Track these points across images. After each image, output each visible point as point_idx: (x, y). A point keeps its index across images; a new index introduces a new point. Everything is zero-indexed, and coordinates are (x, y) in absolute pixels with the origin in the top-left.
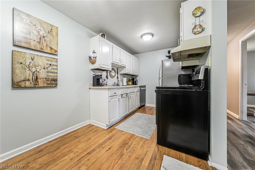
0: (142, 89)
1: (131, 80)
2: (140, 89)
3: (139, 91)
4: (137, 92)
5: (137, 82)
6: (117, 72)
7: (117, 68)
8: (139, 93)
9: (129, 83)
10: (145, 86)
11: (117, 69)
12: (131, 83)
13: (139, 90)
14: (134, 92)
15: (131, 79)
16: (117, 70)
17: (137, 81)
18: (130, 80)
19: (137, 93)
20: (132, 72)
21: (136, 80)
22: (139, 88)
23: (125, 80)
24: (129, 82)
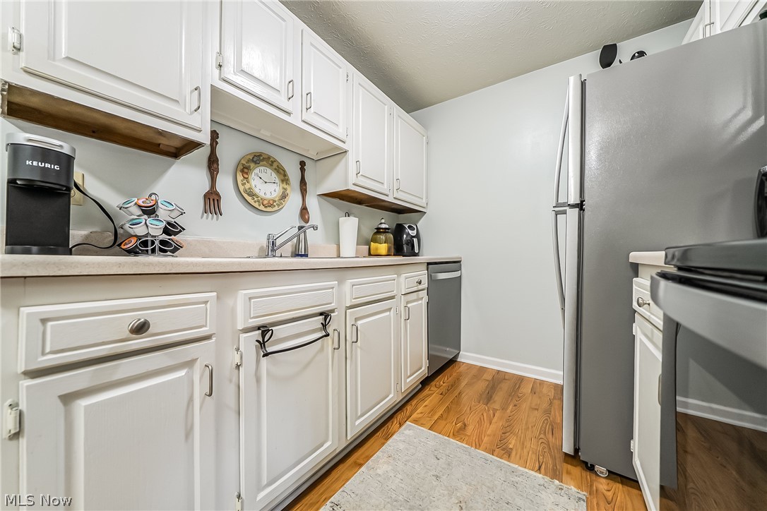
0: (442, 276)
1: (386, 231)
2: (430, 277)
3: (421, 287)
4: (414, 296)
5: (415, 240)
6: (303, 182)
7: (297, 159)
8: (426, 299)
9: (377, 249)
10: (456, 264)
11: (302, 164)
12: (383, 248)
13: (426, 285)
14: (393, 297)
15: (383, 226)
16: (302, 170)
17: (418, 236)
18: (379, 231)
19: (408, 303)
20: (386, 185)
21: (413, 233)
22: (423, 274)
23: (350, 227)
24: (374, 240)
